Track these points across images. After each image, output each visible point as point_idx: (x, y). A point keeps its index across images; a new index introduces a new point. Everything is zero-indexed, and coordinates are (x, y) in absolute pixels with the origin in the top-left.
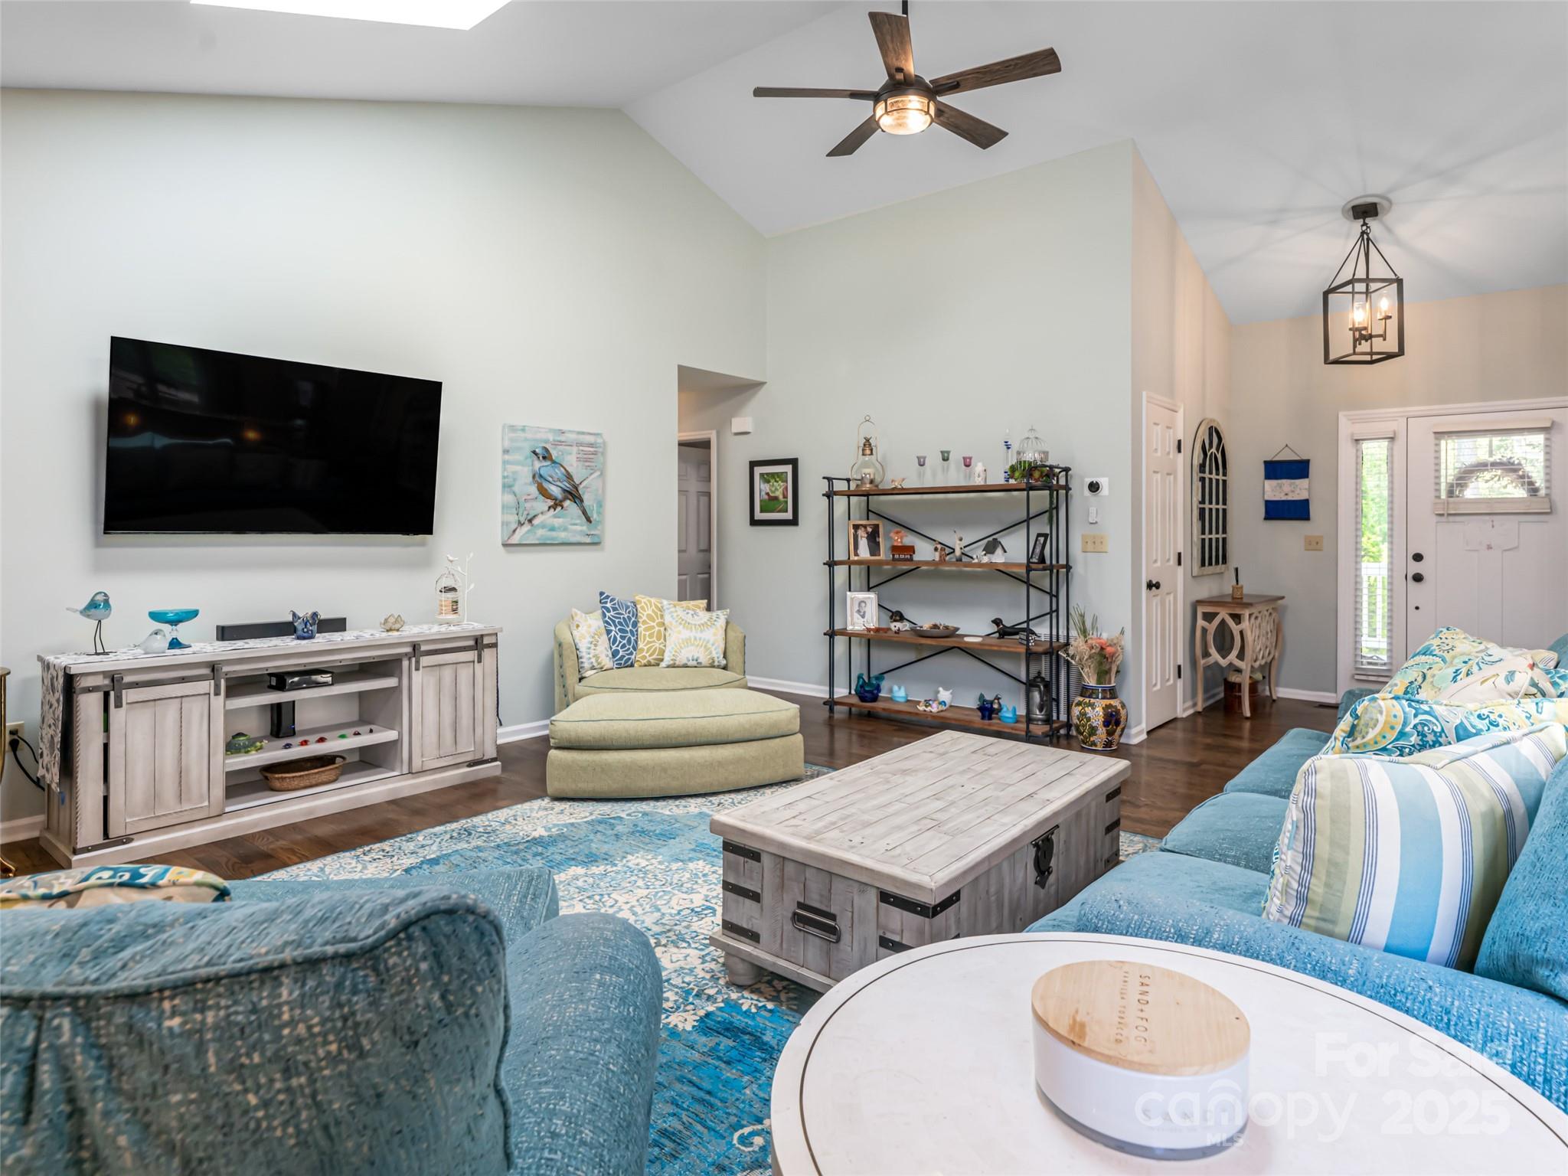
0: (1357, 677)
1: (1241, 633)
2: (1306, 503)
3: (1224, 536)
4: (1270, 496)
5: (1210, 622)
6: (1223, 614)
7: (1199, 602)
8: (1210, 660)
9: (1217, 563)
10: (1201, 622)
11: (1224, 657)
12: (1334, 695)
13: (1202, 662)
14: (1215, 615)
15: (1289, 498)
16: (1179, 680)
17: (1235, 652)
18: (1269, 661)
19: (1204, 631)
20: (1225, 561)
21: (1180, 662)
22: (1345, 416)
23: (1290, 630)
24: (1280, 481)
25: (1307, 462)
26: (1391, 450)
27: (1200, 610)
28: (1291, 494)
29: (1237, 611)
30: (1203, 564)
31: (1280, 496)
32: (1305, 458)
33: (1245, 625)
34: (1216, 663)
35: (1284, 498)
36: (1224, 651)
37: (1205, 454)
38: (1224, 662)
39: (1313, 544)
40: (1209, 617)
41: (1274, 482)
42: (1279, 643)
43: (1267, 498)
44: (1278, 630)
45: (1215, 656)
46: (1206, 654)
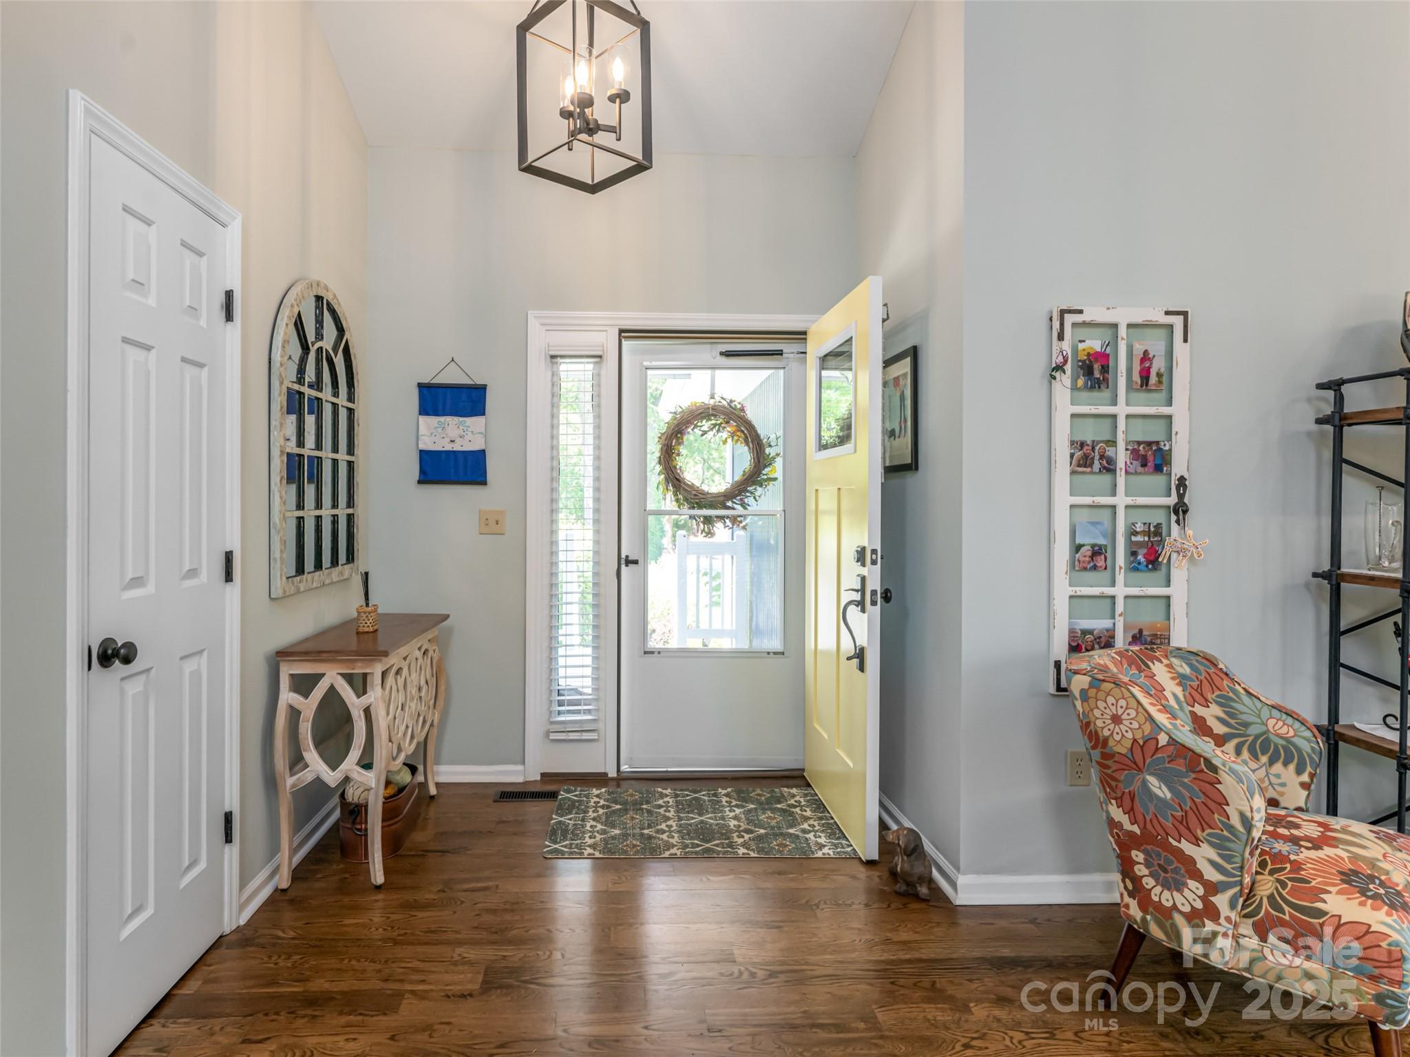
0: (553, 736)
1: (367, 711)
2: (480, 457)
3: (350, 511)
4: (428, 444)
5: (306, 695)
6: (332, 676)
7: (283, 654)
8: (307, 776)
9: (335, 562)
10: (287, 697)
11: (334, 768)
12: (520, 768)
13: (290, 781)
14: (317, 678)
15: (457, 447)
16: (227, 847)
17: (355, 754)
18: (422, 739)
19: (294, 713)
20: (351, 557)
21: (232, 801)
22: (535, 317)
23: (457, 667)
24: (442, 419)
25: (482, 389)
26: (597, 376)
27: (287, 670)
28: (459, 441)
29: (358, 670)
30: (300, 570)
31: (440, 444)
32: (479, 382)
33: (375, 695)
34: (318, 781)
35: (449, 447)
36: (334, 753)
37: (305, 348)
38: (332, 778)
39: (491, 524)
40: (304, 685)
41: (433, 420)
42: (441, 696)
43: (422, 446)
44: (439, 673)
45: (316, 765)
46: (297, 761)
